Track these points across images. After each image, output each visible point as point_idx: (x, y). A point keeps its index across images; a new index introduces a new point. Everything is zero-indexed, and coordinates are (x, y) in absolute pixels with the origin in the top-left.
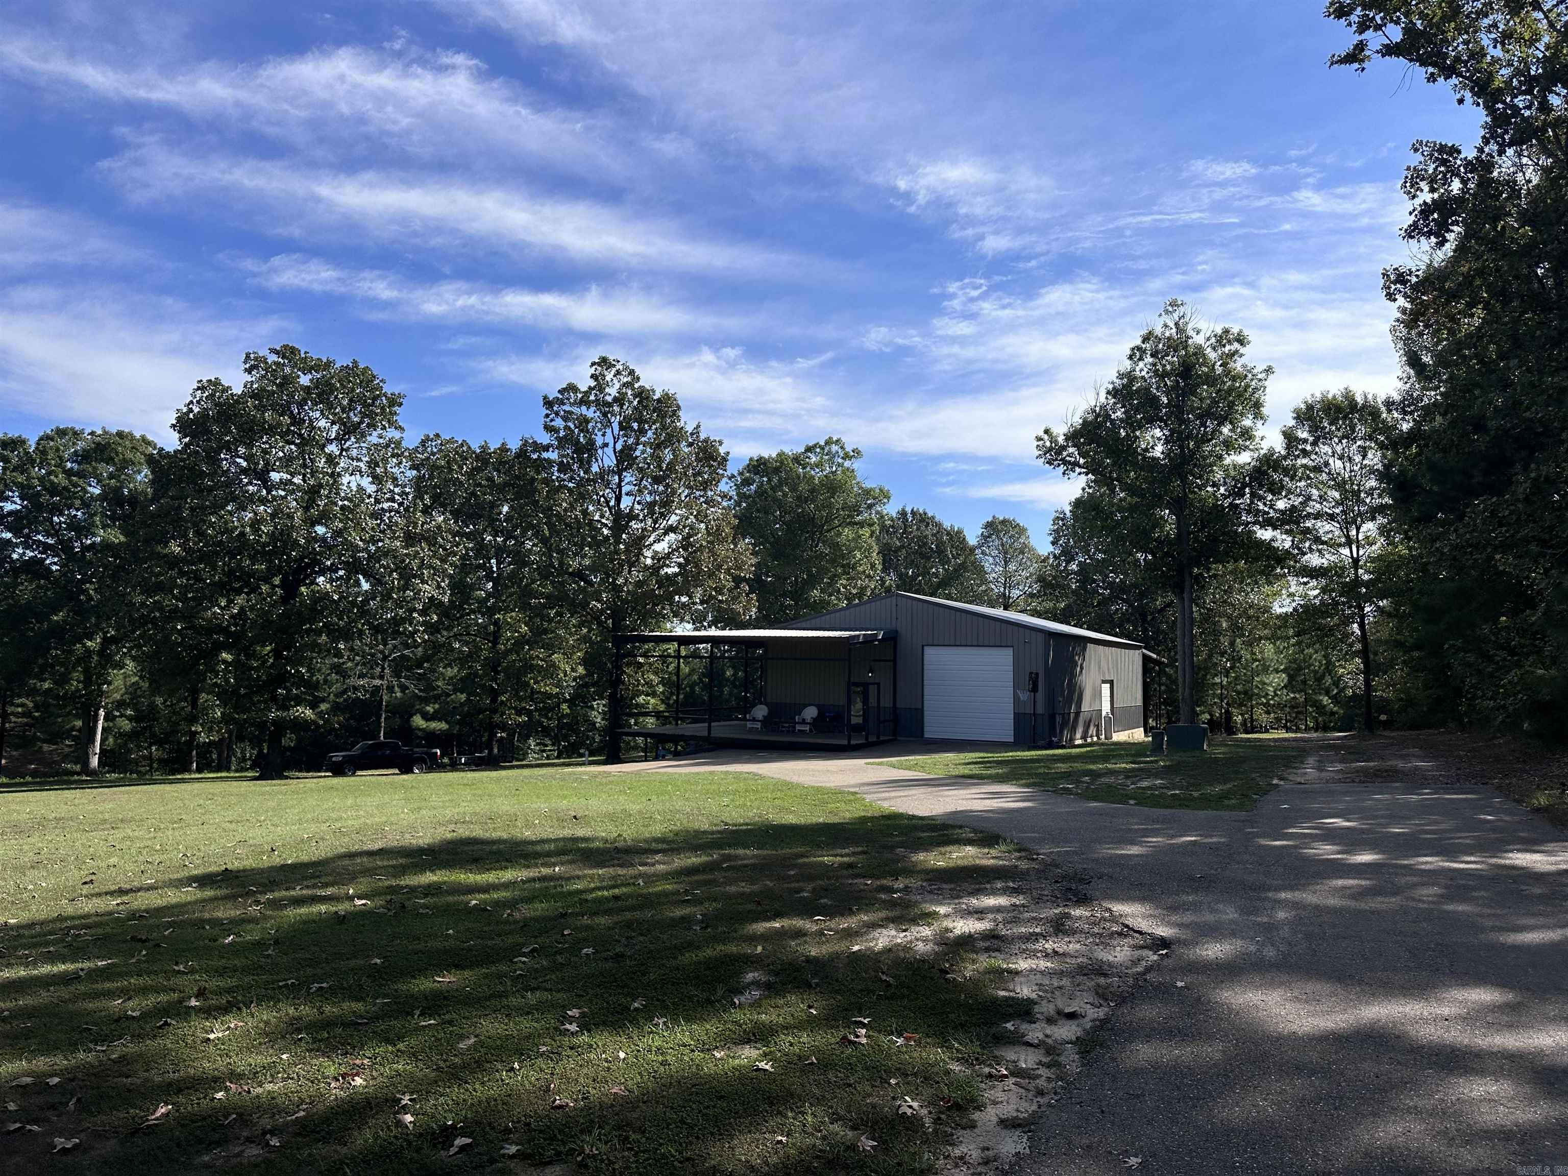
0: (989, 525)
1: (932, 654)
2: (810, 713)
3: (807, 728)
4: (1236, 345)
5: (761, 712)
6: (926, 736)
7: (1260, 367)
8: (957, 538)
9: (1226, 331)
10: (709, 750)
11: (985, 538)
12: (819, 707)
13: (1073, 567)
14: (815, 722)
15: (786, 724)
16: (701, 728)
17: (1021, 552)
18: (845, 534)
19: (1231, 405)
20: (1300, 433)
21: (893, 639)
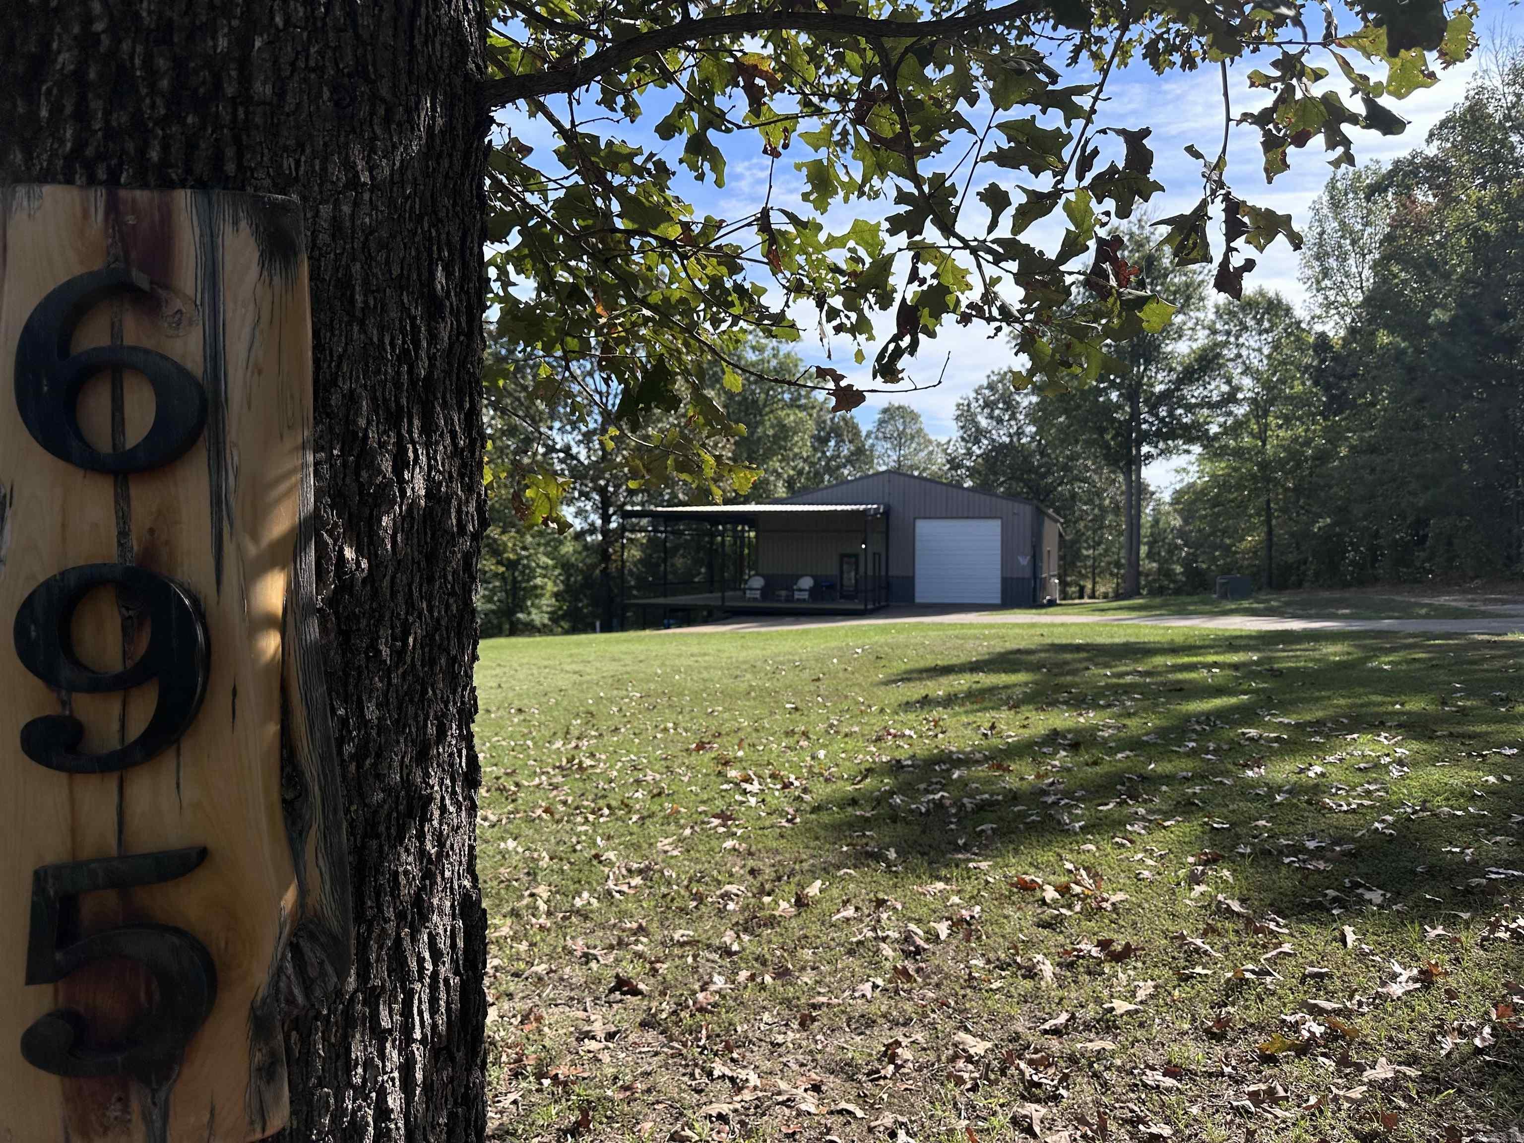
1: (925, 529)
2: (806, 583)
3: (805, 595)
5: (758, 582)
6: (917, 601)
10: (727, 618)
11: (880, 423)
12: (812, 576)
13: (976, 450)
14: (812, 591)
15: (783, 593)
16: (712, 599)
17: (913, 438)
18: (791, 418)
19: (1188, 298)
20: (1219, 326)
21: (887, 513)
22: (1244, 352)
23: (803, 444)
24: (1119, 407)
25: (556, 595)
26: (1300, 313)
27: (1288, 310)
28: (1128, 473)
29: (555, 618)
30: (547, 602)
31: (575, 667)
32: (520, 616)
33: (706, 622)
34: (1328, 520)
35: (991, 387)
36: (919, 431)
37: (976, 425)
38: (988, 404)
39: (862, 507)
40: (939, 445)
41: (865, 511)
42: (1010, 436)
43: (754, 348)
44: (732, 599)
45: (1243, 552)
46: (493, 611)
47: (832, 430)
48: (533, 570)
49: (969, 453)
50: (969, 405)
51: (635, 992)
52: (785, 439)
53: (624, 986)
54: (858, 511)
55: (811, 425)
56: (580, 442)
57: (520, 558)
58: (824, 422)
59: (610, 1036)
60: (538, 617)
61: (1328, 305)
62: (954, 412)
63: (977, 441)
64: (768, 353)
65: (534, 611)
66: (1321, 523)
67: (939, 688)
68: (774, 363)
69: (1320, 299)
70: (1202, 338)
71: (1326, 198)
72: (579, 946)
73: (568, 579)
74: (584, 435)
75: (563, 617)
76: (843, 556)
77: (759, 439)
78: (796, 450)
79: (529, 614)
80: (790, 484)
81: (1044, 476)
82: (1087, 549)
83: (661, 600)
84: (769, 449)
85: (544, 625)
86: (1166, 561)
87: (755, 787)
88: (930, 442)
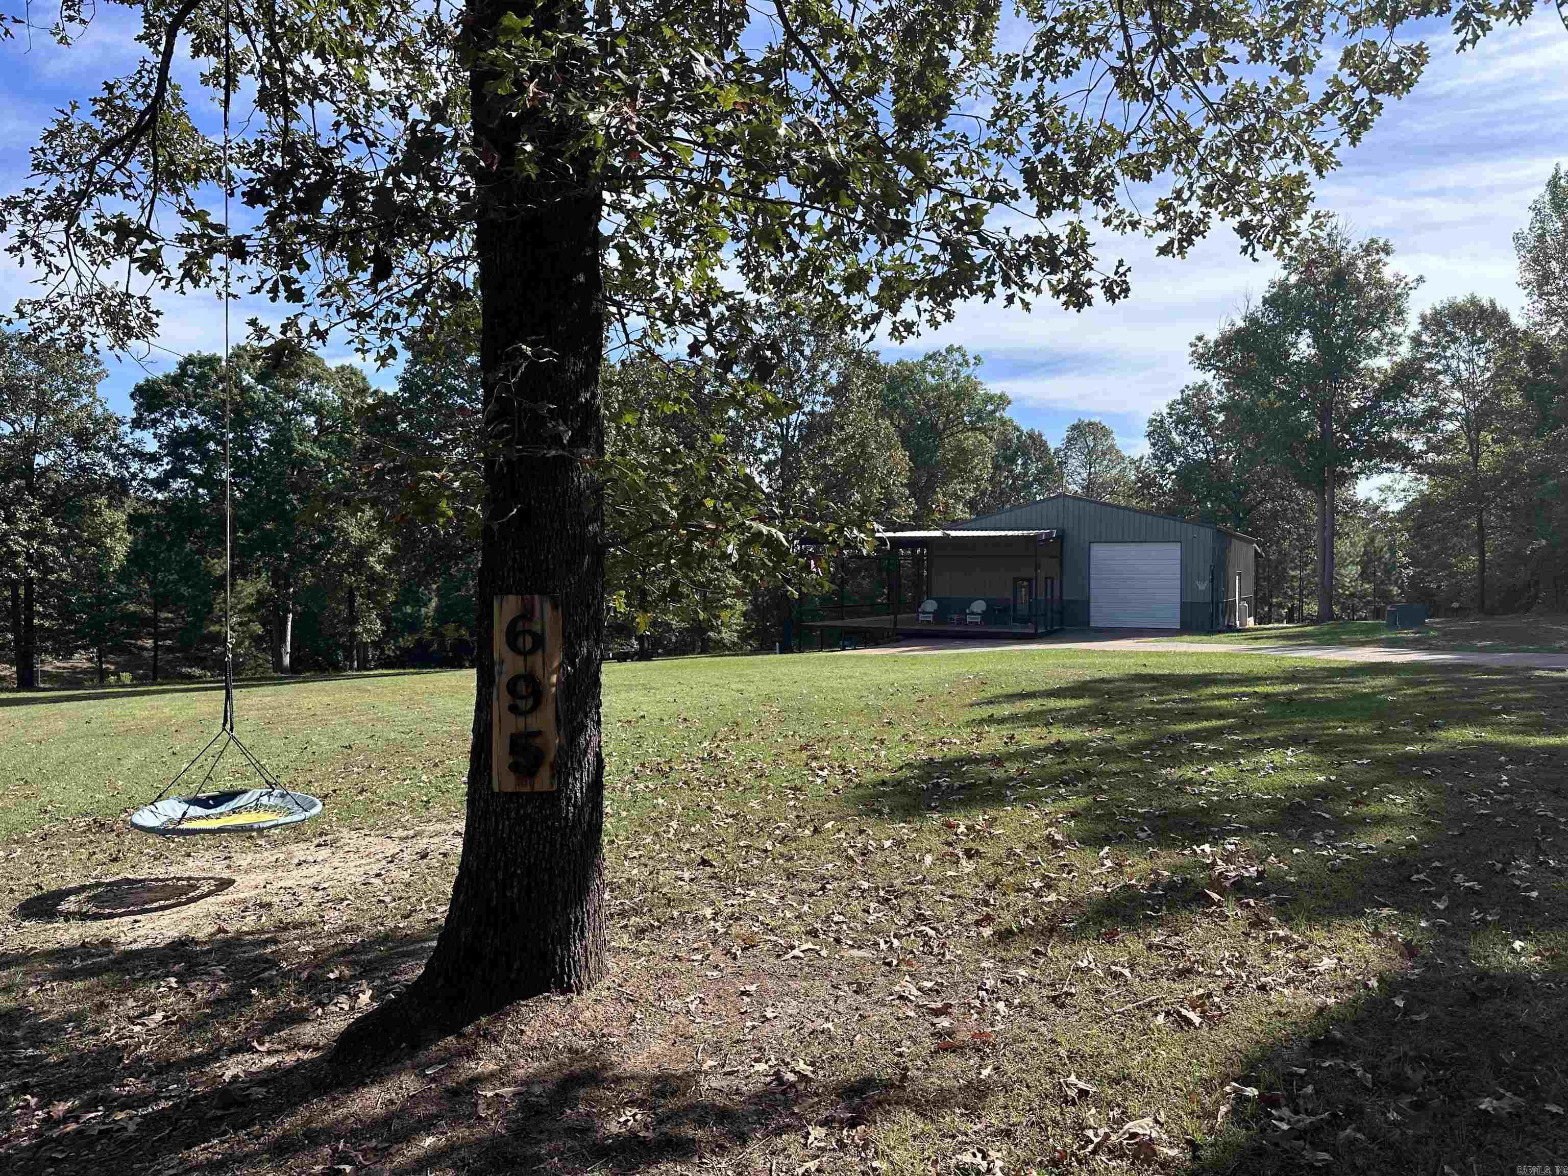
0: (1074, 428)
1: (1099, 552)
2: (979, 606)
3: (978, 619)
4: (1382, 255)
5: (930, 606)
6: (1092, 624)
7: (1412, 277)
8: (1036, 442)
9: (1373, 241)
10: (898, 641)
11: (1070, 440)
12: (987, 601)
13: (1170, 468)
14: (984, 614)
15: (955, 617)
16: (884, 621)
17: (1104, 454)
18: (970, 440)
19: (1384, 312)
20: (1425, 338)
21: (1061, 537)
22: (1454, 363)
23: (983, 468)
24: (1308, 426)
25: (745, 614)
26: (1519, 321)
27: (1503, 319)
28: (1320, 493)
29: (744, 636)
30: (737, 621)
31: (741, 686)
32: (711, 634)
33: (877, 644)
34: (1544, 542)
35: (1185, 401)
36: (1113, 446)
37: (1171, 442)
38: (1181, 420)
39: (1032, 533)
40: (1132, 462)
41: (1035, 536)
42: (1207, 452)
43: (933, 374)
44: (905, 620)
45: (1465, 574)
46: (686, 629)
47: (1019, 448)
48: (723, 591)
49: (1163, 471)
50: (1162, 421)
51: (711, 866)
52: (965, 462)
53: (705, 862)
54: (1028, 537)
55: (991, 447)
56: (763, 472)
57: (710, 581)
58: (1010, 440)
59: (692, 880)
60: (728, 636)
61: (1551, 312)
62: (1145, 428)
63: (1171, 460)
64: (948, 376)
65: (724, 630)
66: (1536, 544)
67: (1006, 710)
68: (953, 387)
69: (1542, 306)
70: (1405, 350)
71: (1548, 197)
72: (686, 847)
73: (756, 599)
74: (766, 465)
75: (750, 636)
76: (1015, 580)
77: (937, 462)
78: (977, 472)
79: (720, 632)
80: (972, 505)
81: (1244, 493)
82: (1293, 569)
83: (839, 623)
84: (948, 472)
85: (734, 644)
86: (1382, 582)
87: (825, 773)
88: (1123, 459)
